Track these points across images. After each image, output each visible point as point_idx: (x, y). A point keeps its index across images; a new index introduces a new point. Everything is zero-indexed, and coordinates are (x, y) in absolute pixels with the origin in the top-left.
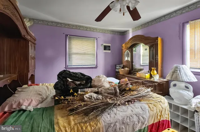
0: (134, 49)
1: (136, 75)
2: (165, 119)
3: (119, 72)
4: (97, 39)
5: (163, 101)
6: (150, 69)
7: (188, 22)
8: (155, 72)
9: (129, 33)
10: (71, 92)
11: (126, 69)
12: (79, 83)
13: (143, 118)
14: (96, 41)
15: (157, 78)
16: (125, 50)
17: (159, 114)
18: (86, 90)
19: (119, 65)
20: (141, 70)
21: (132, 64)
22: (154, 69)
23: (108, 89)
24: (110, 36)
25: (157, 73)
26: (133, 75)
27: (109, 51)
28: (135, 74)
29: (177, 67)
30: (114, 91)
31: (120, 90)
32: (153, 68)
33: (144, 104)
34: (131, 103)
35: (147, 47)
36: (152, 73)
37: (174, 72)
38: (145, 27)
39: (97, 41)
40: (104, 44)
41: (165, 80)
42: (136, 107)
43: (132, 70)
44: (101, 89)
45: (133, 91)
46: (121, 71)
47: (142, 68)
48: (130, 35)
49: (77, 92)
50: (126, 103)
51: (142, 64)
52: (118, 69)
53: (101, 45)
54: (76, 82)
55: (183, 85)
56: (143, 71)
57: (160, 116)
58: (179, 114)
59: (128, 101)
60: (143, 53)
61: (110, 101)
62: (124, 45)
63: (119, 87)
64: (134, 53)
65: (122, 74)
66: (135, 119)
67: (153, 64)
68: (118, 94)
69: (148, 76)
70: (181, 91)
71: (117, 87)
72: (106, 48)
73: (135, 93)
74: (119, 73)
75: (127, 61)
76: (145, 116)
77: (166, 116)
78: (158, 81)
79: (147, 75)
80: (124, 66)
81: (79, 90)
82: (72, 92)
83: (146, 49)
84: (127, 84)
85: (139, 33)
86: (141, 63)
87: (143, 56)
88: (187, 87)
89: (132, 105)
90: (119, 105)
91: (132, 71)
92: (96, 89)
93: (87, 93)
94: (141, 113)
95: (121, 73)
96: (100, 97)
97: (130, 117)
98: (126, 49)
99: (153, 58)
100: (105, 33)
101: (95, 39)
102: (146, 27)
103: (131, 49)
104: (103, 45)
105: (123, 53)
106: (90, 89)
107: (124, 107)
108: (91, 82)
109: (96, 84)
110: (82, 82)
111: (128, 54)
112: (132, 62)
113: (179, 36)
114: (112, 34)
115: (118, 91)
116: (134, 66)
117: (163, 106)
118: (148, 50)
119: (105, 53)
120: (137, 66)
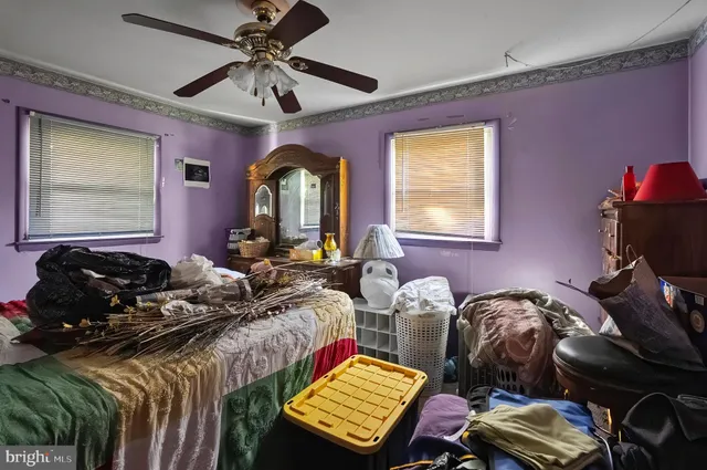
0: (283, 183)
1: (288, 257)
2: (347, 337)
3: (238, 251)
4: (159, 141)
5: (343, 300)
6: (323, 238)
7: (392, 134)
8: (333, 243)
9: (268, 133)
10: (112, 305)
11: (262, 240)
12: (126, 282)
13: (305, 336)
14: (156, 146)
15: (336, 259)
16: (256, 184)
17: (336, 327)
18: (160, 295)
19: (237, 231)
20: (300, 241)
21: (278, 227)
22: (330, 238)
23: (223, 287)
24: (206, 133)
25: (338, 247)
26: (282, 256)
27: (206, 185)
28: (285, 254)
29: (372, 230)
30: (238, 292)
31: (252, 287)
32: (328, 235)
33: (306, 310)
34: (280, 312)
35: (317, 180)
36: (326, 248)
37: (367, 241)
38: (311, 125)
39: (160, 149)
40: (188, 160)
41: (354, 261)
42: (292, 318)
43: (278, 242)
44: (202, 289)
45: (283, 286)
46: (246, 247)
47: (303, 235)
48: (273, 142)
49: (133, 303)
50: (269, 313)
51: (303, 227)
52: (236, 242)
53: (176, 161)
54: (118, 280)
55: (383, 267)
56: (305, 244)
57: (338, 331)
58: (376, 330)
59: (273, 309)
60: (307, 195)
61: (233, 311)
62: (253, 168)
63: (250, 281)
64: (282, 192)
65: (250, 256)
66: (290, 339)
67: (328, 224)
68: (249, 296)
69: (317, 254)
70: (379, 281)
71: (246, 282)
72: (191, 172)
73: (288, 290)
74: (239, 253)
75: (263, 217)
76: (308, 333)
77: (348, 330)
78: (339, 265)
79: (314, 252)
80: (253, 231)
81: (139, 298)
82: (117, 305)
83: (314, 186)
84: (270, 272)
85: (297, 138)
86: (302, 222)
87: (307, 203)
88: (389, 272)
89: (281, 316)
90: (253, 319)
91: (277, 247)
92: (189, 292)
93: (163, 302)
94: (301, 326)
95: (245, 253)
96: (203, 308)
97: (277, 337)
98: (259, 182)
99: (329, 211)
100: (189, 121)
101: (153, 138)
102: (315, 125)
103: (274, 181)
104: (182, 161)
105: (251, 193)
106: (170, 294)
107: (264, 322)
108: (169, 276)
109: (185, 278)
110: (137, 279)
111: (265, 196)
112: (277, 219)
113: (380, 162)
114: (215, 128)
115: (248, 288)
116: (282, 232)
117: (343, 310)
118: (318, 188)
119: (190, 188)
120: (290, 232)
